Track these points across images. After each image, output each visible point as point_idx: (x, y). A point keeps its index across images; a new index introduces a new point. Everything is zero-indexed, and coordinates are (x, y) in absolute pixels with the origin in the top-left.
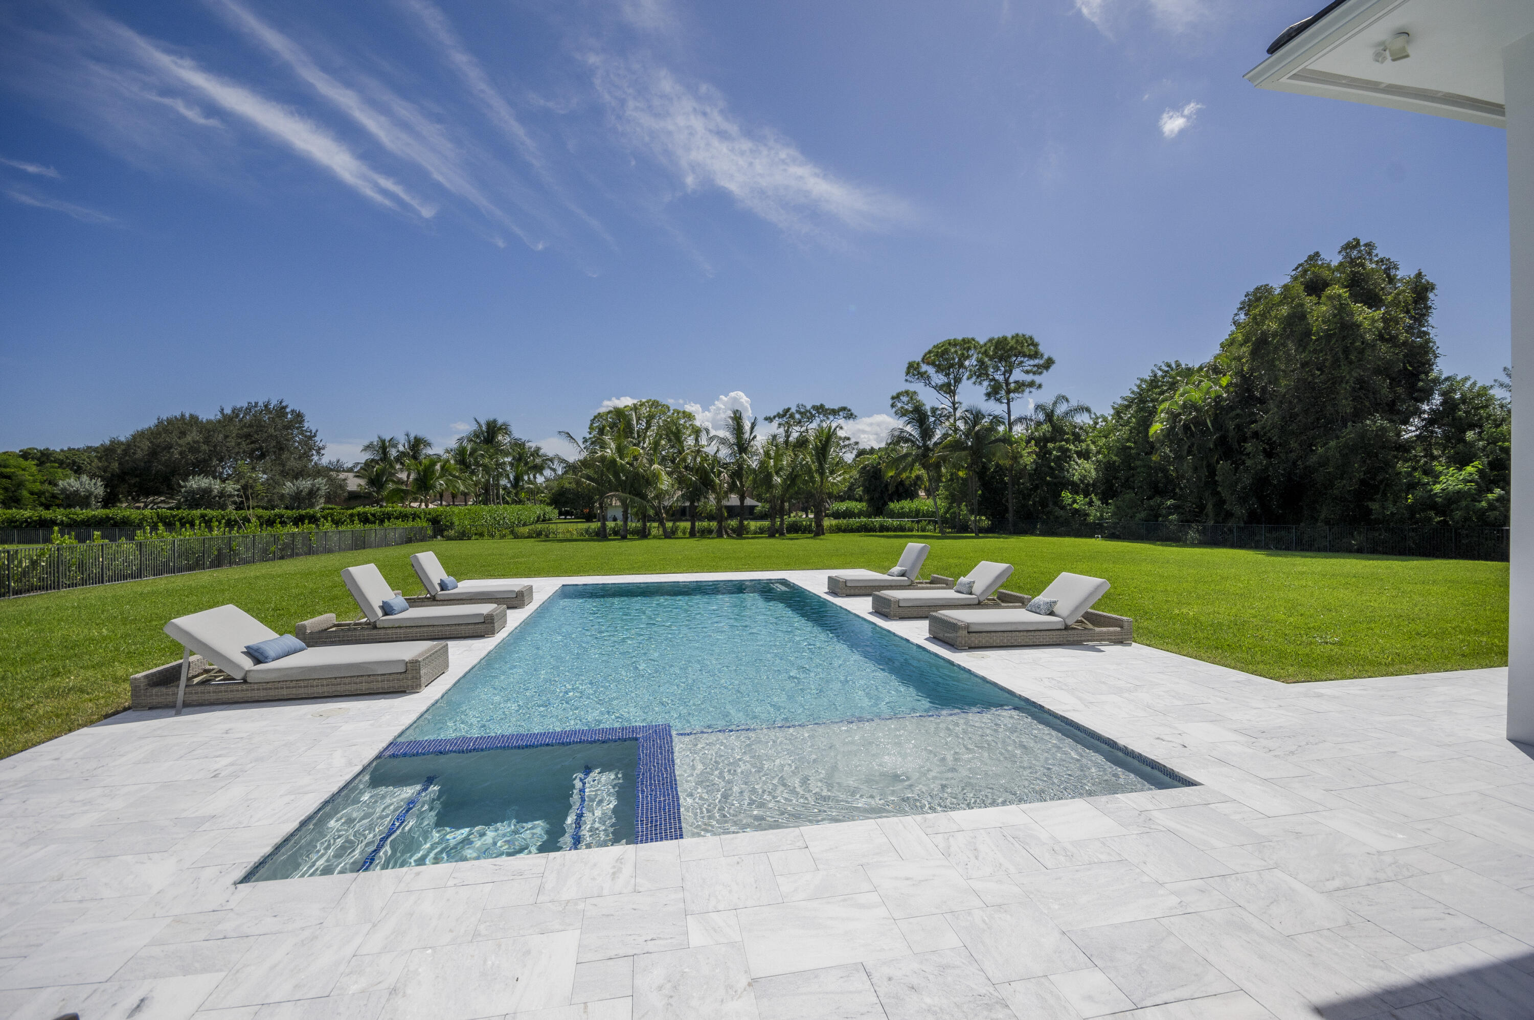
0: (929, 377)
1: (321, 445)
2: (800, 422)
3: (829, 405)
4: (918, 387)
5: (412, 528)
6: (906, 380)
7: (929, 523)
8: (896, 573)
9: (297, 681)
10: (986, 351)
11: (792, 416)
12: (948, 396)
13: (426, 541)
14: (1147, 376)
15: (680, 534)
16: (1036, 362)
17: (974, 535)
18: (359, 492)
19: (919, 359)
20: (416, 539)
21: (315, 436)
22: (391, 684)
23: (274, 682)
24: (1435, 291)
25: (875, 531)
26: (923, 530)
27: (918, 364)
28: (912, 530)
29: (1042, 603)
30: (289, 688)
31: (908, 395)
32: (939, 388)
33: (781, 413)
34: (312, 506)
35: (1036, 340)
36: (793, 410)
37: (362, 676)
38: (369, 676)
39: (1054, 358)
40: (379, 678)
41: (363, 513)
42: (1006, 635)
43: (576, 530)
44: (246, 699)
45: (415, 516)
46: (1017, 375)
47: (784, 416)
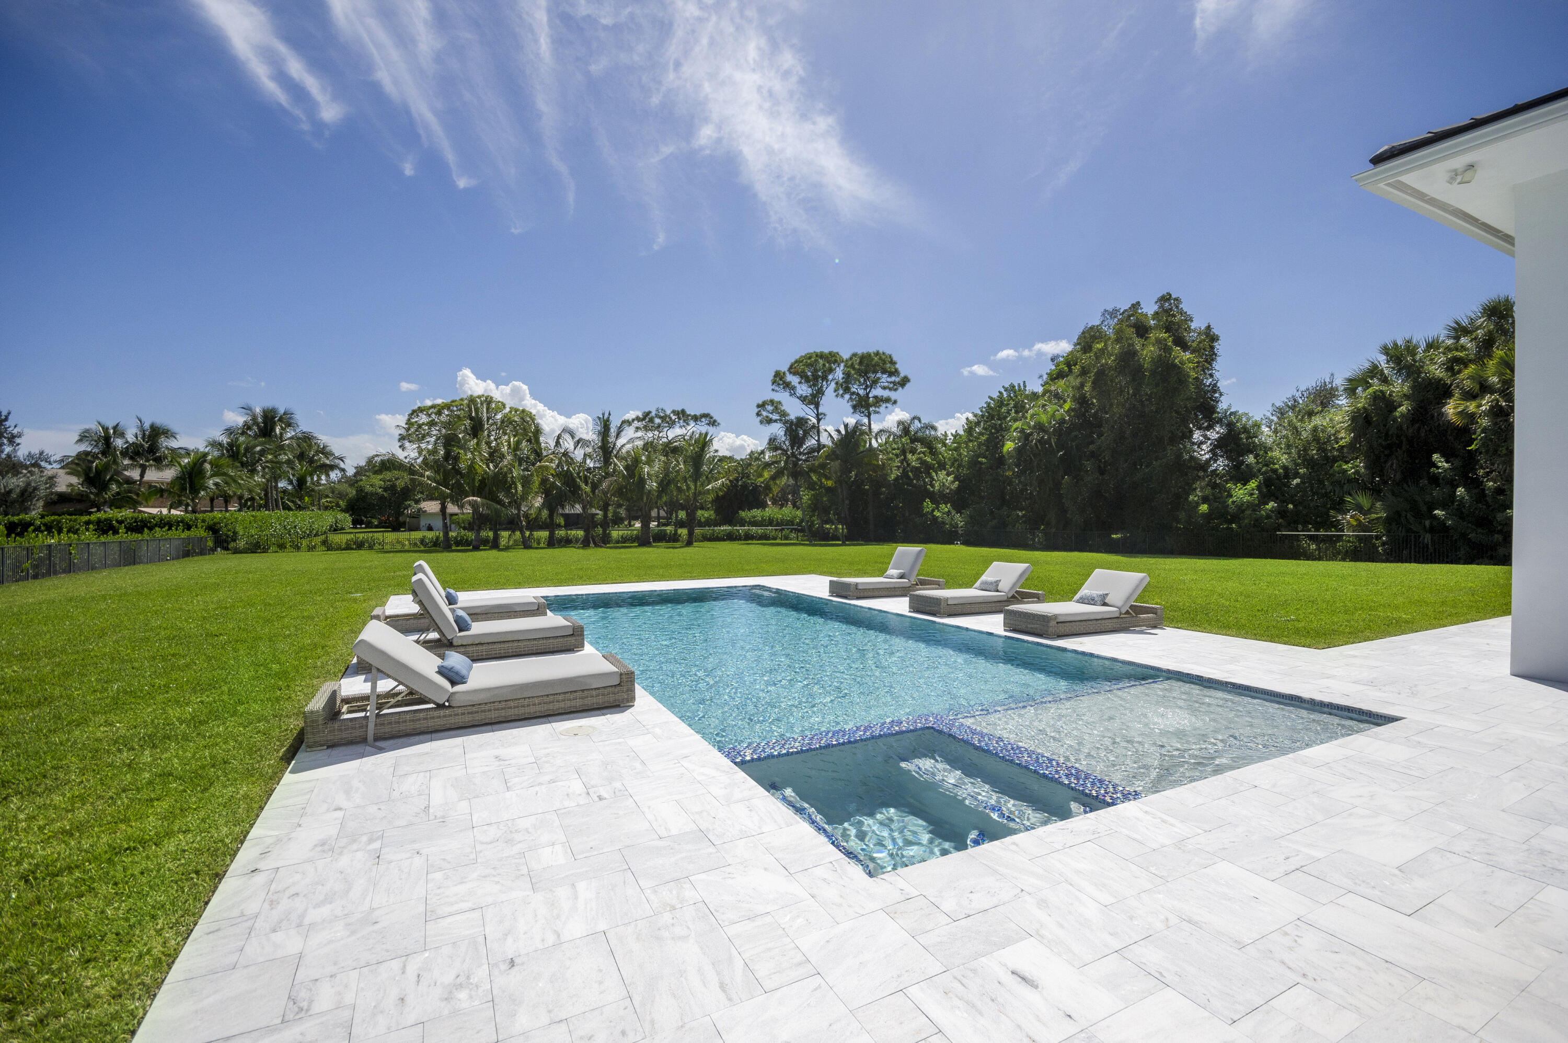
0: (794, 388)
1: (15, 432)
2: (659, 426)
3: (690, 411)
4: (782, 396)
5: (188, 538)
6: (773, 390)
7: (791, 532)
8: (895, 576)
9: (506, 701)
10: (852, 364)
11: (651, 420)
12: (812, 407)
13: (205, 554)
14: (995, 395)
15: (538, 544)
16: (893, 379)
17: (840, 542)
18: (70, 494)
19: (784, 368)
20: (195, 552)
21: (6, 419)
22: (606, 699)
23: (480, 704)
24: (1219, 342)
25: (740, 539)
26: (786, 538)
27: (784, 373)
28: (775, 539)
29: (1095, 595)
30: (498, 709)
31: (773, 405)
32: (803, 399)
33: (641, 416)
34: (26, 510)
35: (895, 359)
36: (653, 414)
37: (575, 691)
38: (583, 691)
39: (910, 377)
40: (594, 693)
41: (106, 520)
42: (1082, 623)
43: (409, 540)
44: (448, 726)
46: (877, 392)
47: (644, 419)
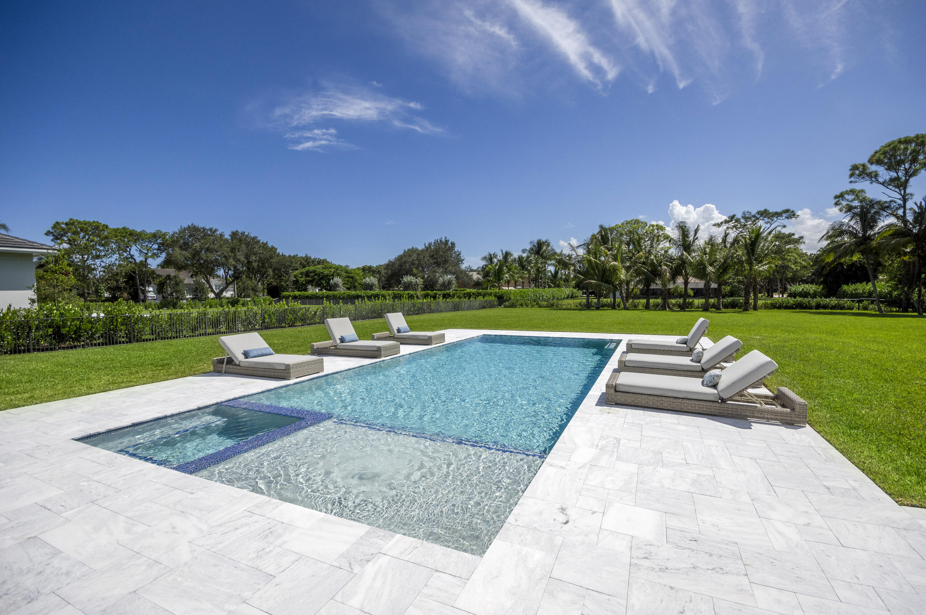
0: (876, 175)
1: (463, 259)
2: (745, 225)
3: (772, 210)
4: (864, 185)
5: (486, 301)
6: (851, 182)
7: (875, 303)
8: (680, 341)
11: (737, 221)
12: (897, 190)
13: (490, 308)
15: (640, 307)
19: (865, 161)
20: (487, 306)
21: (460, 254)
22: (281, 374)
26: (865, 308)
27: (864, 165)
30: (252, 370)
31: (853, 193)
32: (887, 184)
36: (739, 216)
44: (241, 373)
45: (490, 294)
47: (731, 221)
